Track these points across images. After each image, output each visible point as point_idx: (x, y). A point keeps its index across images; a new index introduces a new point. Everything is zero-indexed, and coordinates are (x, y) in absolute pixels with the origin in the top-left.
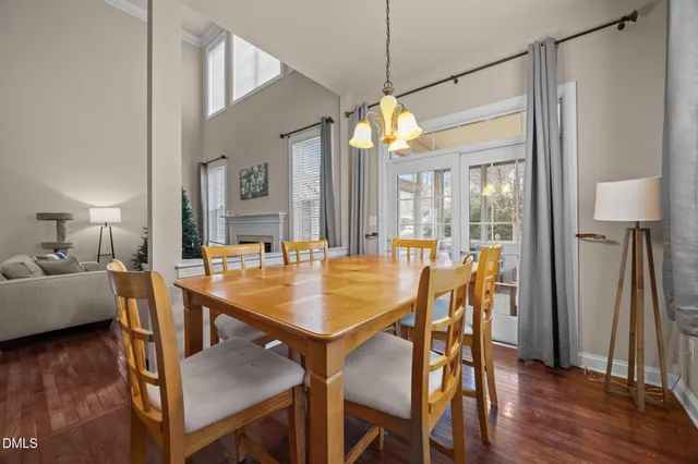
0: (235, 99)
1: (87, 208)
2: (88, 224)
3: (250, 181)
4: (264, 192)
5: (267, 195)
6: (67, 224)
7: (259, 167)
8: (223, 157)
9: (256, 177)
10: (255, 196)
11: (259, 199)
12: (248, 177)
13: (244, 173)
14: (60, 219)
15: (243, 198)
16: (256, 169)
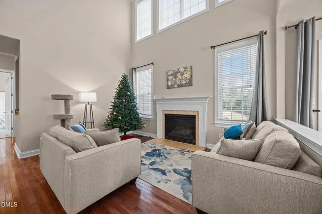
0: (160, 29)
1: (78, 93)
2: (78, 102)
3: (176, 77)
4: (190, 83)
5: (192, 85)
6: (71, 102)
7: (185, 68)
8: (152, 64)
9: (182, 74)
10: (180, 86)
11: (185, 88)
12: (175, 75)
13: (170, 73)
14: (66, 99)
15: (168, 88)
16: (182, 70)
